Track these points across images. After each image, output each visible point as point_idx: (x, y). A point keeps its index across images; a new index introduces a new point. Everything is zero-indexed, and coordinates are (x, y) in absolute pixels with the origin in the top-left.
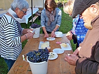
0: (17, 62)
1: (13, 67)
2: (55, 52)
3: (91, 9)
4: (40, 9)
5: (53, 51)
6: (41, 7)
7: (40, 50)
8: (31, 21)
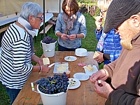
0: (22, 92)
1: (16, 100)
2: (77, 78)
3: (131, 21)
4: (56, 15)
5: (74, 76)
6: (56, 12)
7: (57, 76)
8: (42, 32)
